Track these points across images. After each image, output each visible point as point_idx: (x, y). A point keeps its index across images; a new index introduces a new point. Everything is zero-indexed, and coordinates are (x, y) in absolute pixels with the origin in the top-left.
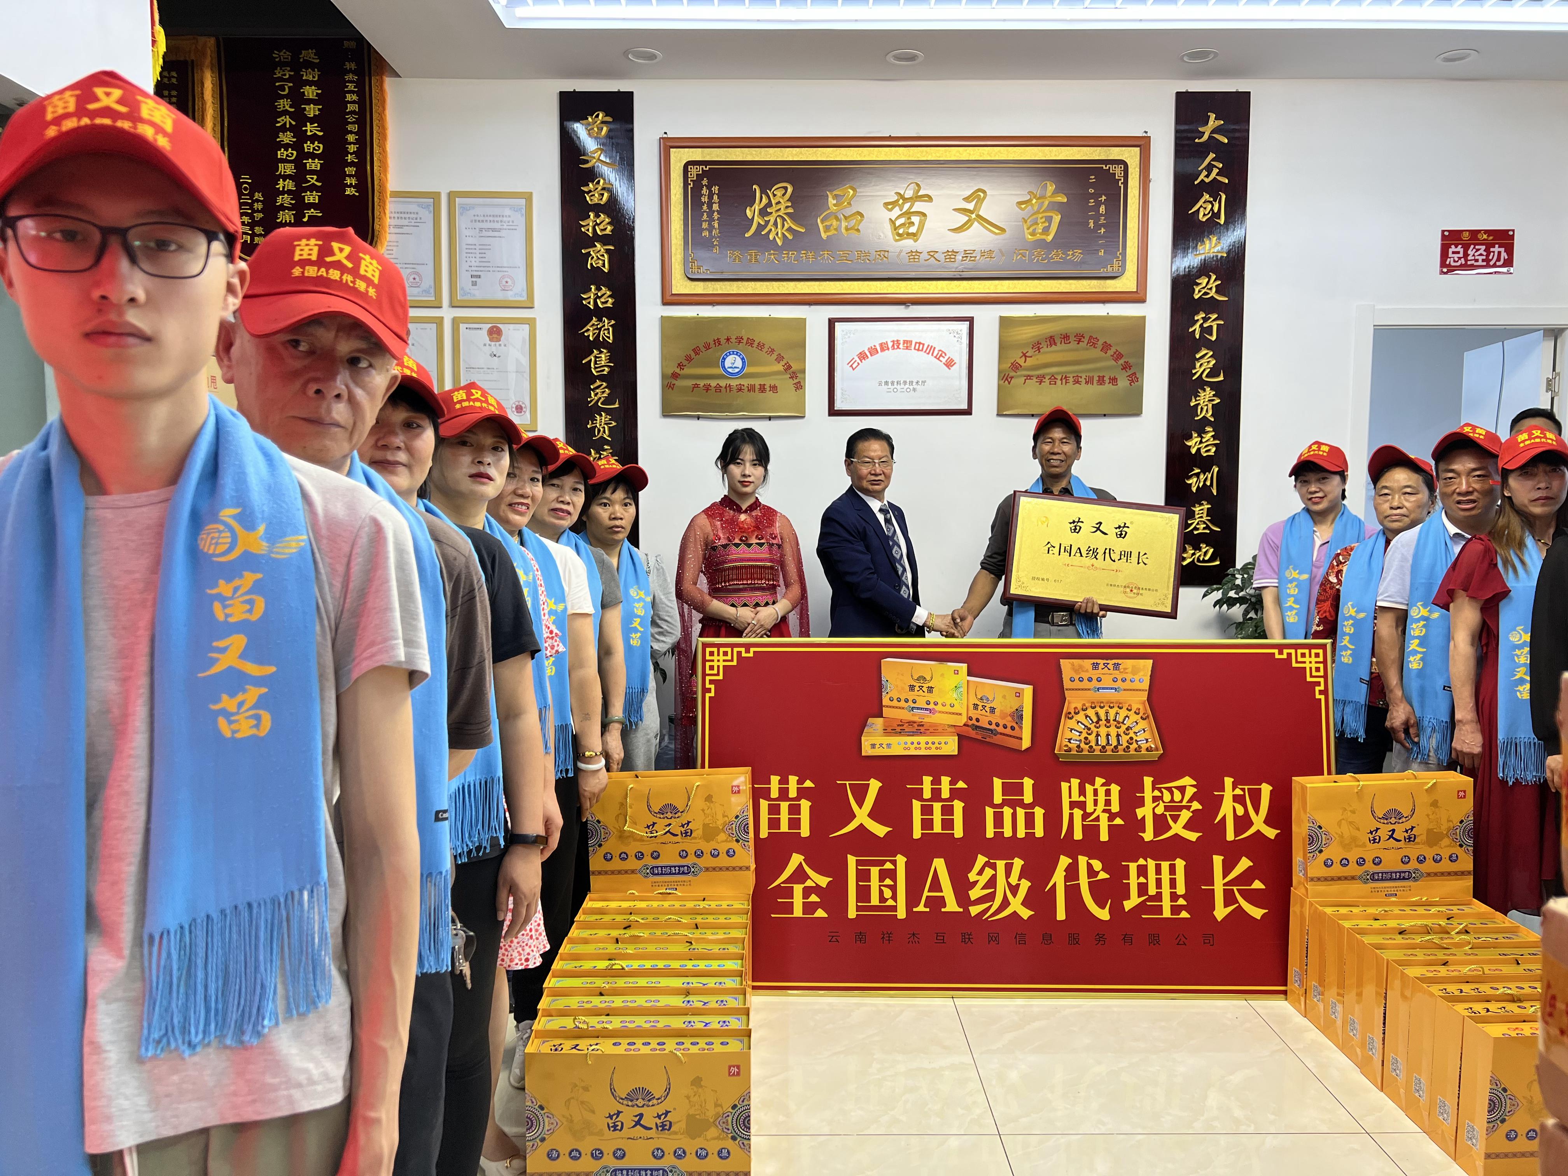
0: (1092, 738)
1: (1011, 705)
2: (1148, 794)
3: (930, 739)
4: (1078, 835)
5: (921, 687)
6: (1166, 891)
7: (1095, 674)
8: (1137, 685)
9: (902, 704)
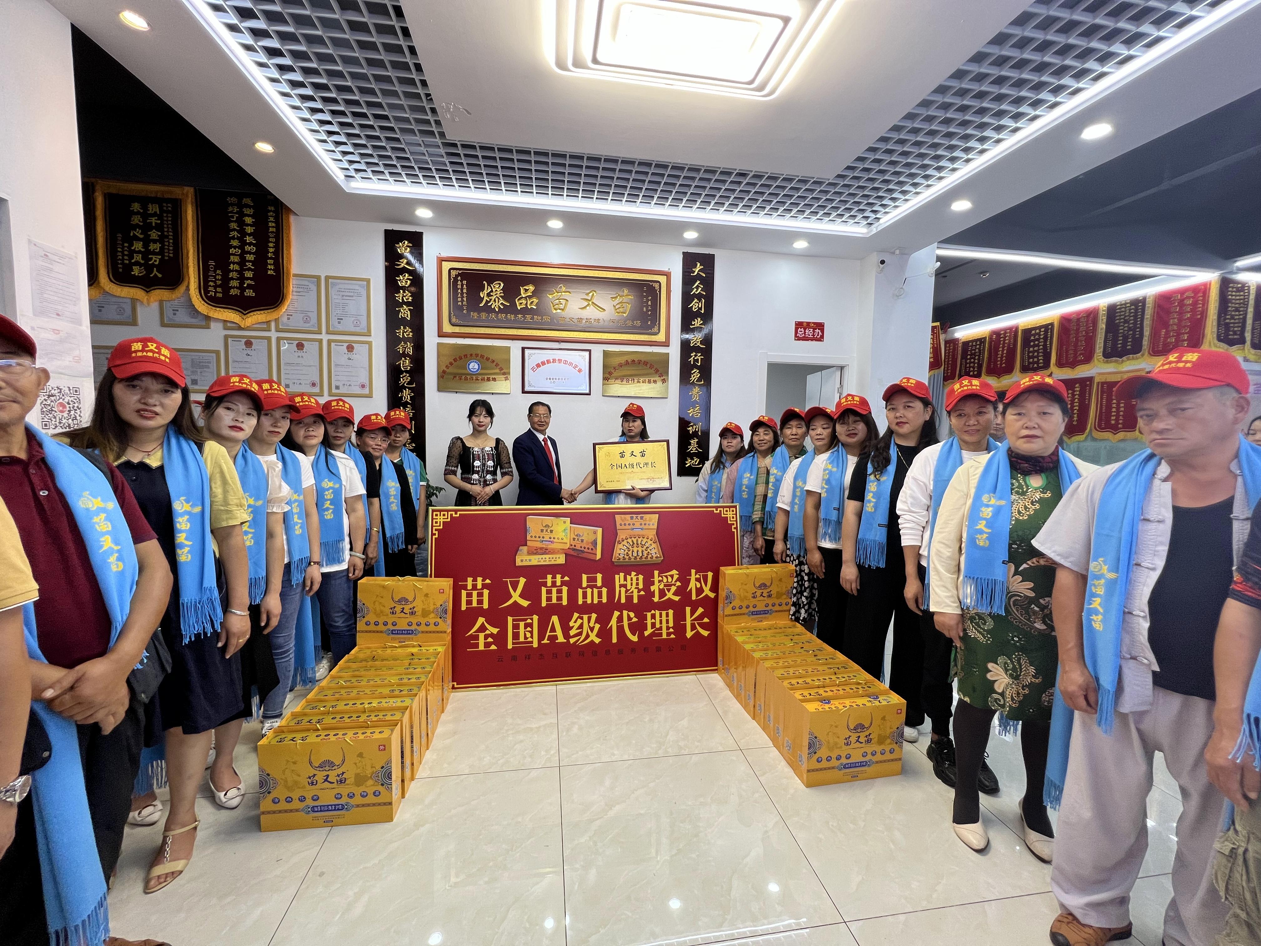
0: (630, 553)
1: (591, 538)
2: (656, 578)
3: (551, 556)
4: (623, 601)
5: (547, 530)
6: (664, 625)
7: (631, 522)
8: (651, 527)
9: (537, 539)
